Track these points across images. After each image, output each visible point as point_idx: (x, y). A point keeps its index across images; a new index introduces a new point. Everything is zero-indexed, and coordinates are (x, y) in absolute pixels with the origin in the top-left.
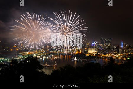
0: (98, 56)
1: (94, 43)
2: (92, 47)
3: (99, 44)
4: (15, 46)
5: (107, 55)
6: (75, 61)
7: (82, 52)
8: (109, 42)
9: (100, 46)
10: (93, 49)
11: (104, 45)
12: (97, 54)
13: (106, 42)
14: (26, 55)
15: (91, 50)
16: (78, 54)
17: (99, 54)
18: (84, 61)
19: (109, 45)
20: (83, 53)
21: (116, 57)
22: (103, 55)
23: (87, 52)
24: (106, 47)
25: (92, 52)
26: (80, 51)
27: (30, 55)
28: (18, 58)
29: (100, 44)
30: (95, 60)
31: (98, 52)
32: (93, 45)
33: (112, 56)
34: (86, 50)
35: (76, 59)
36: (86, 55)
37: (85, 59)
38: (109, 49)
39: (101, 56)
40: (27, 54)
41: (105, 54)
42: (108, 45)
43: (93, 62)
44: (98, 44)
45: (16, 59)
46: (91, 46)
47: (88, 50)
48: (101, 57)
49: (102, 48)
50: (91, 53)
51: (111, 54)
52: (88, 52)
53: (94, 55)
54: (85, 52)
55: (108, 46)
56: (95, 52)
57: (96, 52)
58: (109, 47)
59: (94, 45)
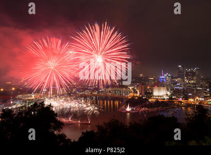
0: (174, 102)
1: (165, 77)
2: (160, 84)
3: (174, 78)
4: (9, 83)
5: (192, 100)
6: (128, 112)
7: (140, 94)
8: (193, 74)
9: (177, 83)
10: (162, 88)
11: (184, 81)
12: (171, 98)
13: (187, 74)
14: (29, 100)
15: (159, 90)
16: (133, 97)
17: (175, 99)
18: (145, 111)
19: (194, 80)
20: (143, 96)
21: (208, 104)
22: (183, 101)
23: (150, 94)
24: (187, 84)
25: (161, 93)
26: (137, 93)
27: (39, 100)
28: (14, 107)
29: (176, 78)
30: (166, 110)
31: (172, 95)
32: (163, 81)
33: (201, 102)
34: (148, 90)
35: (128, 109)
36: (150, 100)
37: (146, 109)
38: (194, 87)
39: (179, 102)
40: (33, 98)
41: (186, 98)
42: (192, 80)
43: (163, 115)
44: (172, 77)
45: (10, 108)
46: (159, 82)
47: (152, 91)
48: (178, 105)
49: (180, 86)
50: (158, 96)
51: (199, 97)
52: (152, 93)
53: (164, 99)
54: (146, 93)
55: (192, 82)
56: (167, 95)
57: (169, 93)
58: (193, 84)
59: (165, 80)
